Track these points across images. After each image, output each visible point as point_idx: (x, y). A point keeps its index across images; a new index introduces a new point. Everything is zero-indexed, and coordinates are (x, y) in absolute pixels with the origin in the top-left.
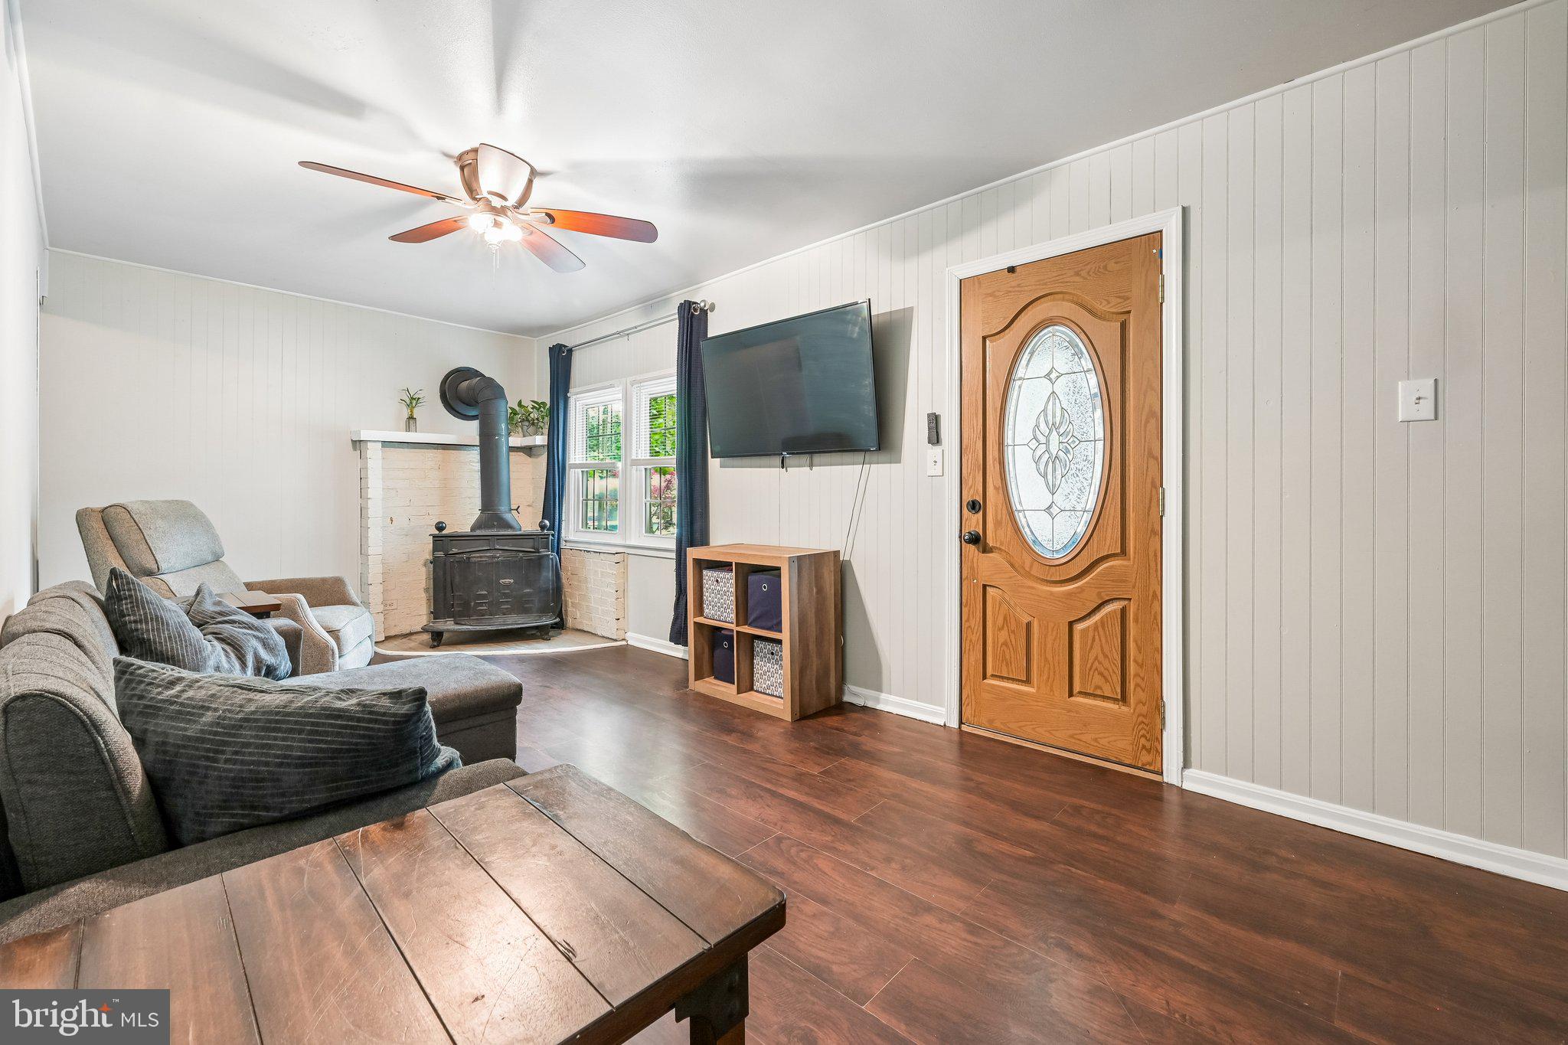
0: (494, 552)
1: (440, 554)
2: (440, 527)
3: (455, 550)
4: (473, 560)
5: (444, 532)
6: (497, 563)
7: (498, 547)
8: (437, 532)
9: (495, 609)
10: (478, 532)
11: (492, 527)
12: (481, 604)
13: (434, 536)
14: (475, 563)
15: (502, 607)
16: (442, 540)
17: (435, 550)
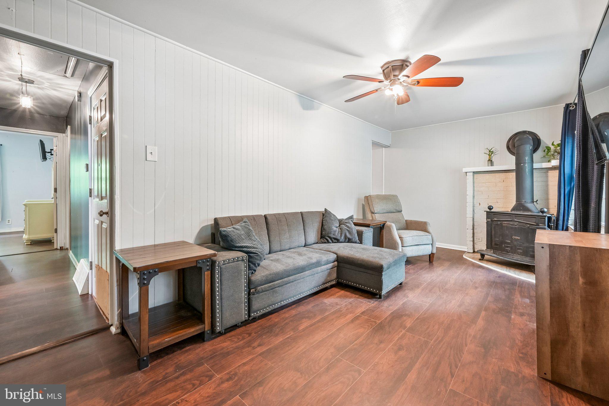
0: (514, 222)
1: (489, 220)
2: (490, 208)
3: (496, 219)
4: (504, 225)
5: (492, 210)
6: (516, 228)
7: (516, 220)
8: (489, 210)
9: (514, 251)
10: (513, 212)
11: (520, 210)
12: (508, 247)
13: (487, 212)
14: (505, 226)
15: (518, 251)
16: (490, 214)
17: (487, 218)
